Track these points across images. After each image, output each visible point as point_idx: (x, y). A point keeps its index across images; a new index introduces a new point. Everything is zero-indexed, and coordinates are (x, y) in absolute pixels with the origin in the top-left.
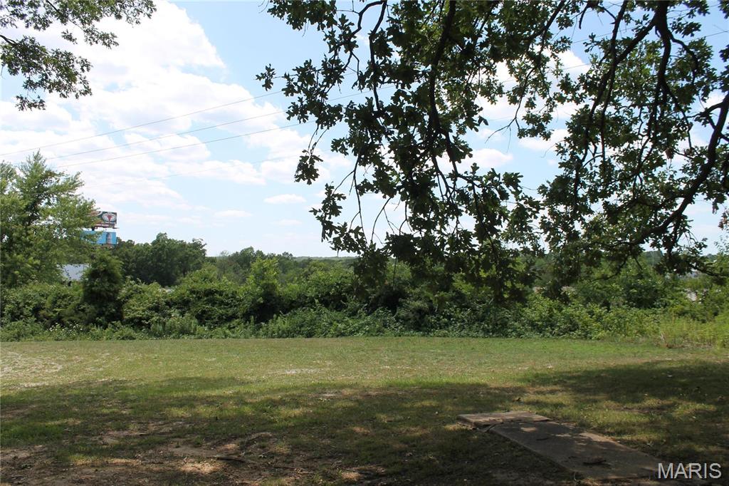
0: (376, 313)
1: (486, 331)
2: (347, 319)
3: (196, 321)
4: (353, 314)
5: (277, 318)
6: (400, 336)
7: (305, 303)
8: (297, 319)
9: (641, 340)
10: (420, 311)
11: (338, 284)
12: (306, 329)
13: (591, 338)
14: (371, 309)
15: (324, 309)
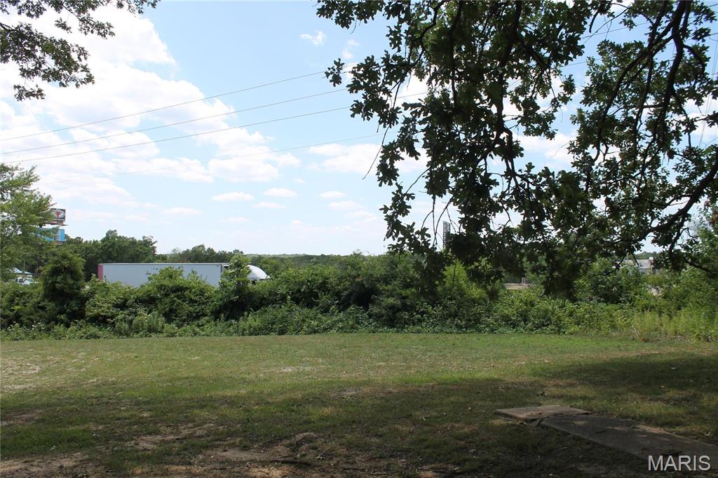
0: (349, 310)
1: (459, 327)
2: (320, 316)
3: (163, 319)
4: (326, 310)
5: (248, 316)
6: (374, 332)
7: (276, 301)
8: (269, 317)
9: (614, 334)
10: (392, 307)
11: (309, 281)
12: (277, 326)
13: (564, 333)
14: (343, 306)
15: (295, 307)
